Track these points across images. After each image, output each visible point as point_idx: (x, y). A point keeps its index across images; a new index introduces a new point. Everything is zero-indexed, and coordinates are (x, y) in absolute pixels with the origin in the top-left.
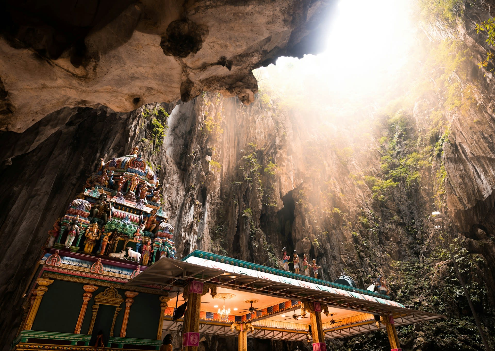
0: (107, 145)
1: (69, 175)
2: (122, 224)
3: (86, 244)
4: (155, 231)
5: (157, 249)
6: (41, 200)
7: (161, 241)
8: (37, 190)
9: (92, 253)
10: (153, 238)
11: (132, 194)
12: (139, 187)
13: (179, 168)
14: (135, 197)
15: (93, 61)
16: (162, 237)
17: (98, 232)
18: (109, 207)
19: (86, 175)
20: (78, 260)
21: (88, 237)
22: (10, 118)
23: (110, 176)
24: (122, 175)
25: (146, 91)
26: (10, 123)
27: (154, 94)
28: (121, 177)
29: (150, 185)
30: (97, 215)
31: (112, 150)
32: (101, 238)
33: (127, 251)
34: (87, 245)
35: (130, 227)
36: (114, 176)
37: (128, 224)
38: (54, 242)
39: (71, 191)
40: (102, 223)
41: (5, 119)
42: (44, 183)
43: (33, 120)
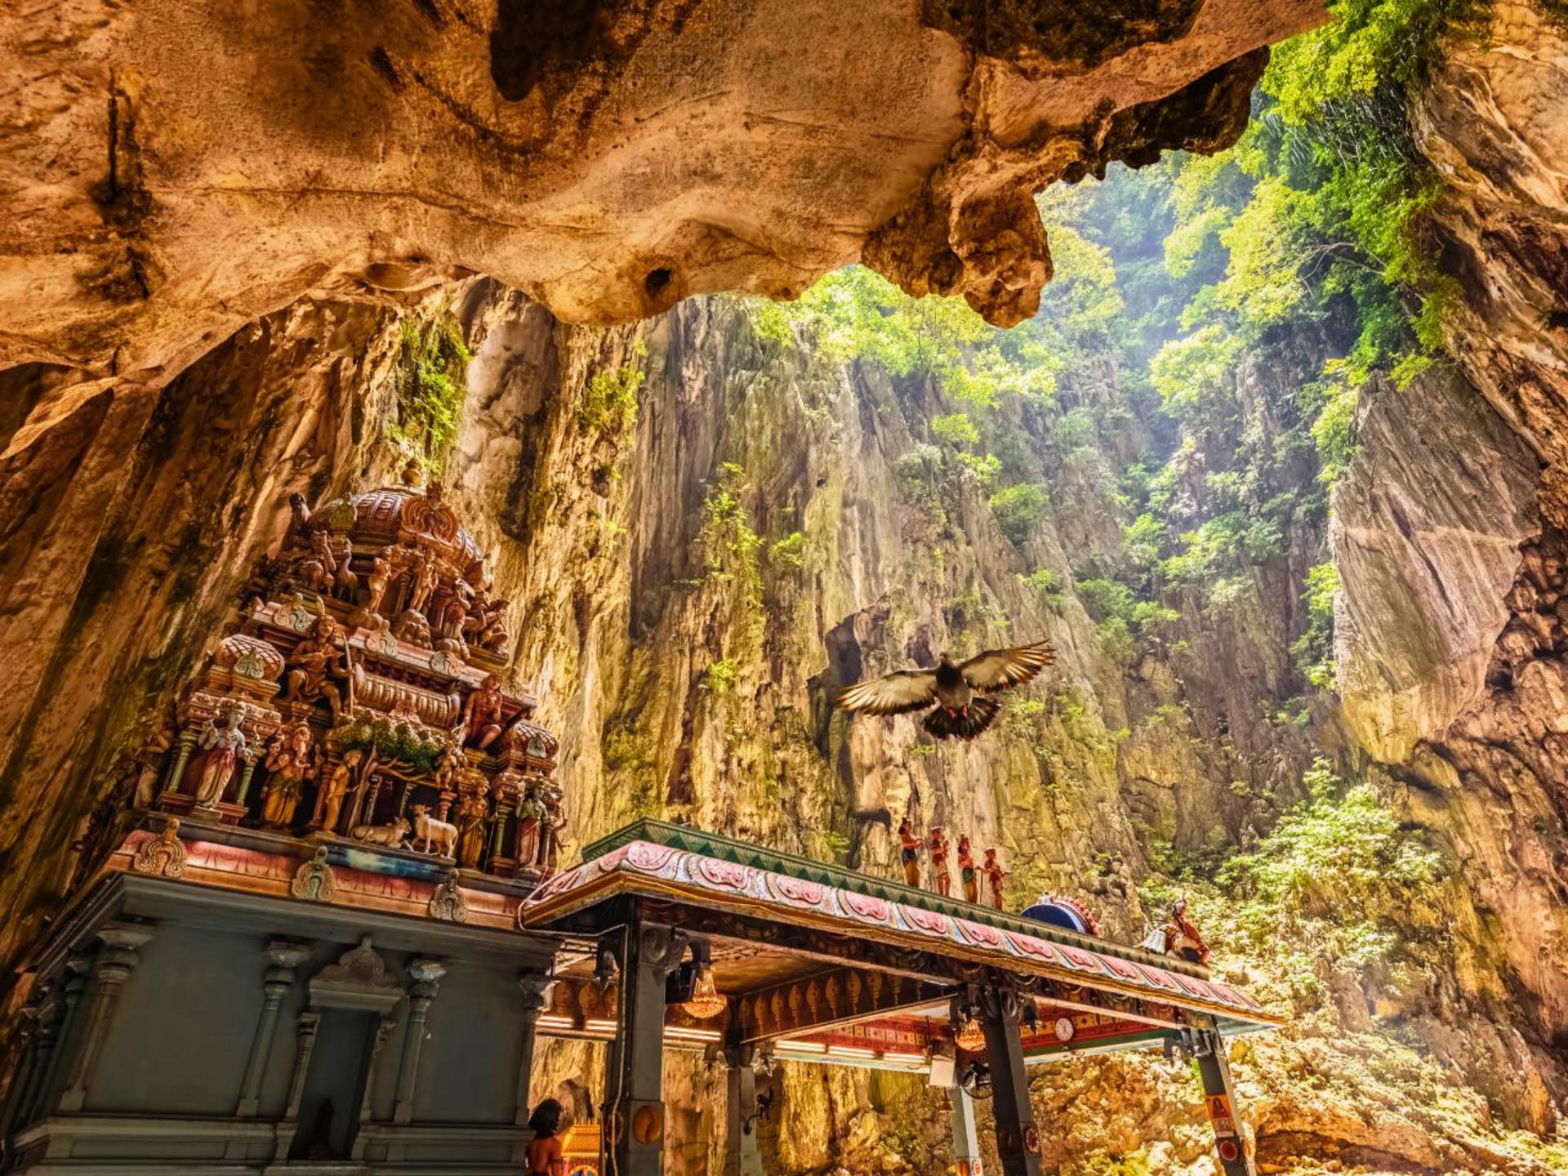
0: (273, 444)
1: (142, 541)
2: (393, 724)
3: (268, 795)
4: (496, 748)
5: (505, 810)
6: (43, 622)
7: (522, 785)
8: (29, 588)
9: (291, 826)
10: (492, 771)
11: (417, 620)
12: (437, 597)
13: (506, 530)
14: (426, 633)
15: (594, 73)
16: (521, 768)
17: (311, 755)
18: (344, 665)
19: (204, 542)
20: (244, 852)
21: (275, 768)
22: (131, 318)
23: (341, 559)
24: (382, 556)
25: (698, 242)
26: (127, 343)
27: (729, 259)
28: (378, 561)
29: (472, 592)
30: (303, 693)
31: (288, 465)
32: (321, 773)
33: (411, 817)
34: (273, 800)
35: (423, 736)
36: (355, 557)
37: (416, 726)
38: (158, 787)
39: (147, 596)
40: (323, 723)
41: (113, 324)
42: (54, 564)
43: (206, 337)
